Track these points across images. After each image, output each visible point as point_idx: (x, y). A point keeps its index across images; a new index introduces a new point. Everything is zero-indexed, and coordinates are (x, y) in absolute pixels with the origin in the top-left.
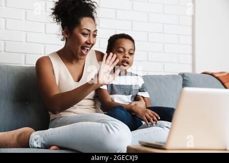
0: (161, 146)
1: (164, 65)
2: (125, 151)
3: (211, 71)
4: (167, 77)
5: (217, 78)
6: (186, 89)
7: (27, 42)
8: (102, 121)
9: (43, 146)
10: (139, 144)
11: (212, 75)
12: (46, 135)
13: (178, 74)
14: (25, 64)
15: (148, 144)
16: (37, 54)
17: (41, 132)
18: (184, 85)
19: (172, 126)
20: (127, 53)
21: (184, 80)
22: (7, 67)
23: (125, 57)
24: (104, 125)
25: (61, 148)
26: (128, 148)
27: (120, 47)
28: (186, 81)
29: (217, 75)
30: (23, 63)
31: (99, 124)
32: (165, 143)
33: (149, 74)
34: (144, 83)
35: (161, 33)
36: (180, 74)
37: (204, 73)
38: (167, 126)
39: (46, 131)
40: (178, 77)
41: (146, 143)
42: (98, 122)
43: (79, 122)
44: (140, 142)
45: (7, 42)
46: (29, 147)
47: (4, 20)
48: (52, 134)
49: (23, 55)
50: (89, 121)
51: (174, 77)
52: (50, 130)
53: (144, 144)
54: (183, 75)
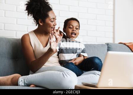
0: (94, 85)
1: (97, 38)
2: (74, 88)
3: (124, 42)
4: (98, 45)
5: (128, 46)
6: (110, 52)
7: (17, 24)
8: (60, 71)
9: (26, 85)
10: (82, 84)
11: (124, 44)
12: (28, 78)
13: (104, 44)
14: (16, 37)
15: (87, 84)
16: (23, 31)
17: (25, 76)
18: (108, 50)
19: (101, 74)
20: (75, 28)
21: (108, 47)
22: (5, 38)
23: (73, 31)
24: (61, 73)
25: (36, 86)
26: (76, 87)
27: (70, 25)
28: (109, 47)
29: (127, 45)
30: (15, 36)
31: (59, 72)
32: (97, 84)
33: (88, 44)
34: (85, 47)
35: (95, 19)
36: (106, 44)
37: (120, 43)
38: (98, 73)
39: (27, 76)
40: (105, 46)
41: (86, 84)
42: (58, 71)
43: (47, 71)
44: (82, 83)
45: (5, 24)
46: (18, 86)
47: (4, 11)
48: (31, 78)
49: (15, 32)
50: (53, 70)
51: (102, 45)
52: (30, 75)
53: (85, 84)
54: (108, 44)
